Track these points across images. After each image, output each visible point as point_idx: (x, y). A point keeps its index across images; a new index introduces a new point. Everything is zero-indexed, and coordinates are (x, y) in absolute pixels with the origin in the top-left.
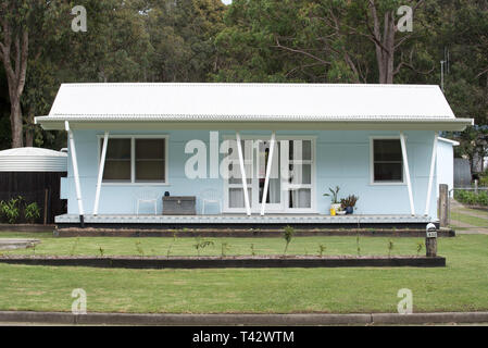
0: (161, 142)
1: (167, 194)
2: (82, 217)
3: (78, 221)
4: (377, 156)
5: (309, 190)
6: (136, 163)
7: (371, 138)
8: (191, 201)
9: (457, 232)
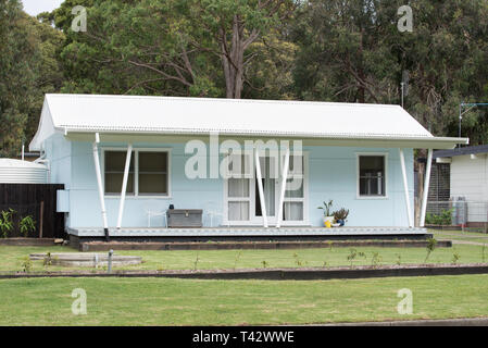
0: (164, 155)
1: (171, 207)
2: (106, 230)
3: (102, 234)
4: (363, 172)
5: (301, 203)
6: (140, 175)
7: (357, 155)
8: (198, 214)
9: (454, 242)
